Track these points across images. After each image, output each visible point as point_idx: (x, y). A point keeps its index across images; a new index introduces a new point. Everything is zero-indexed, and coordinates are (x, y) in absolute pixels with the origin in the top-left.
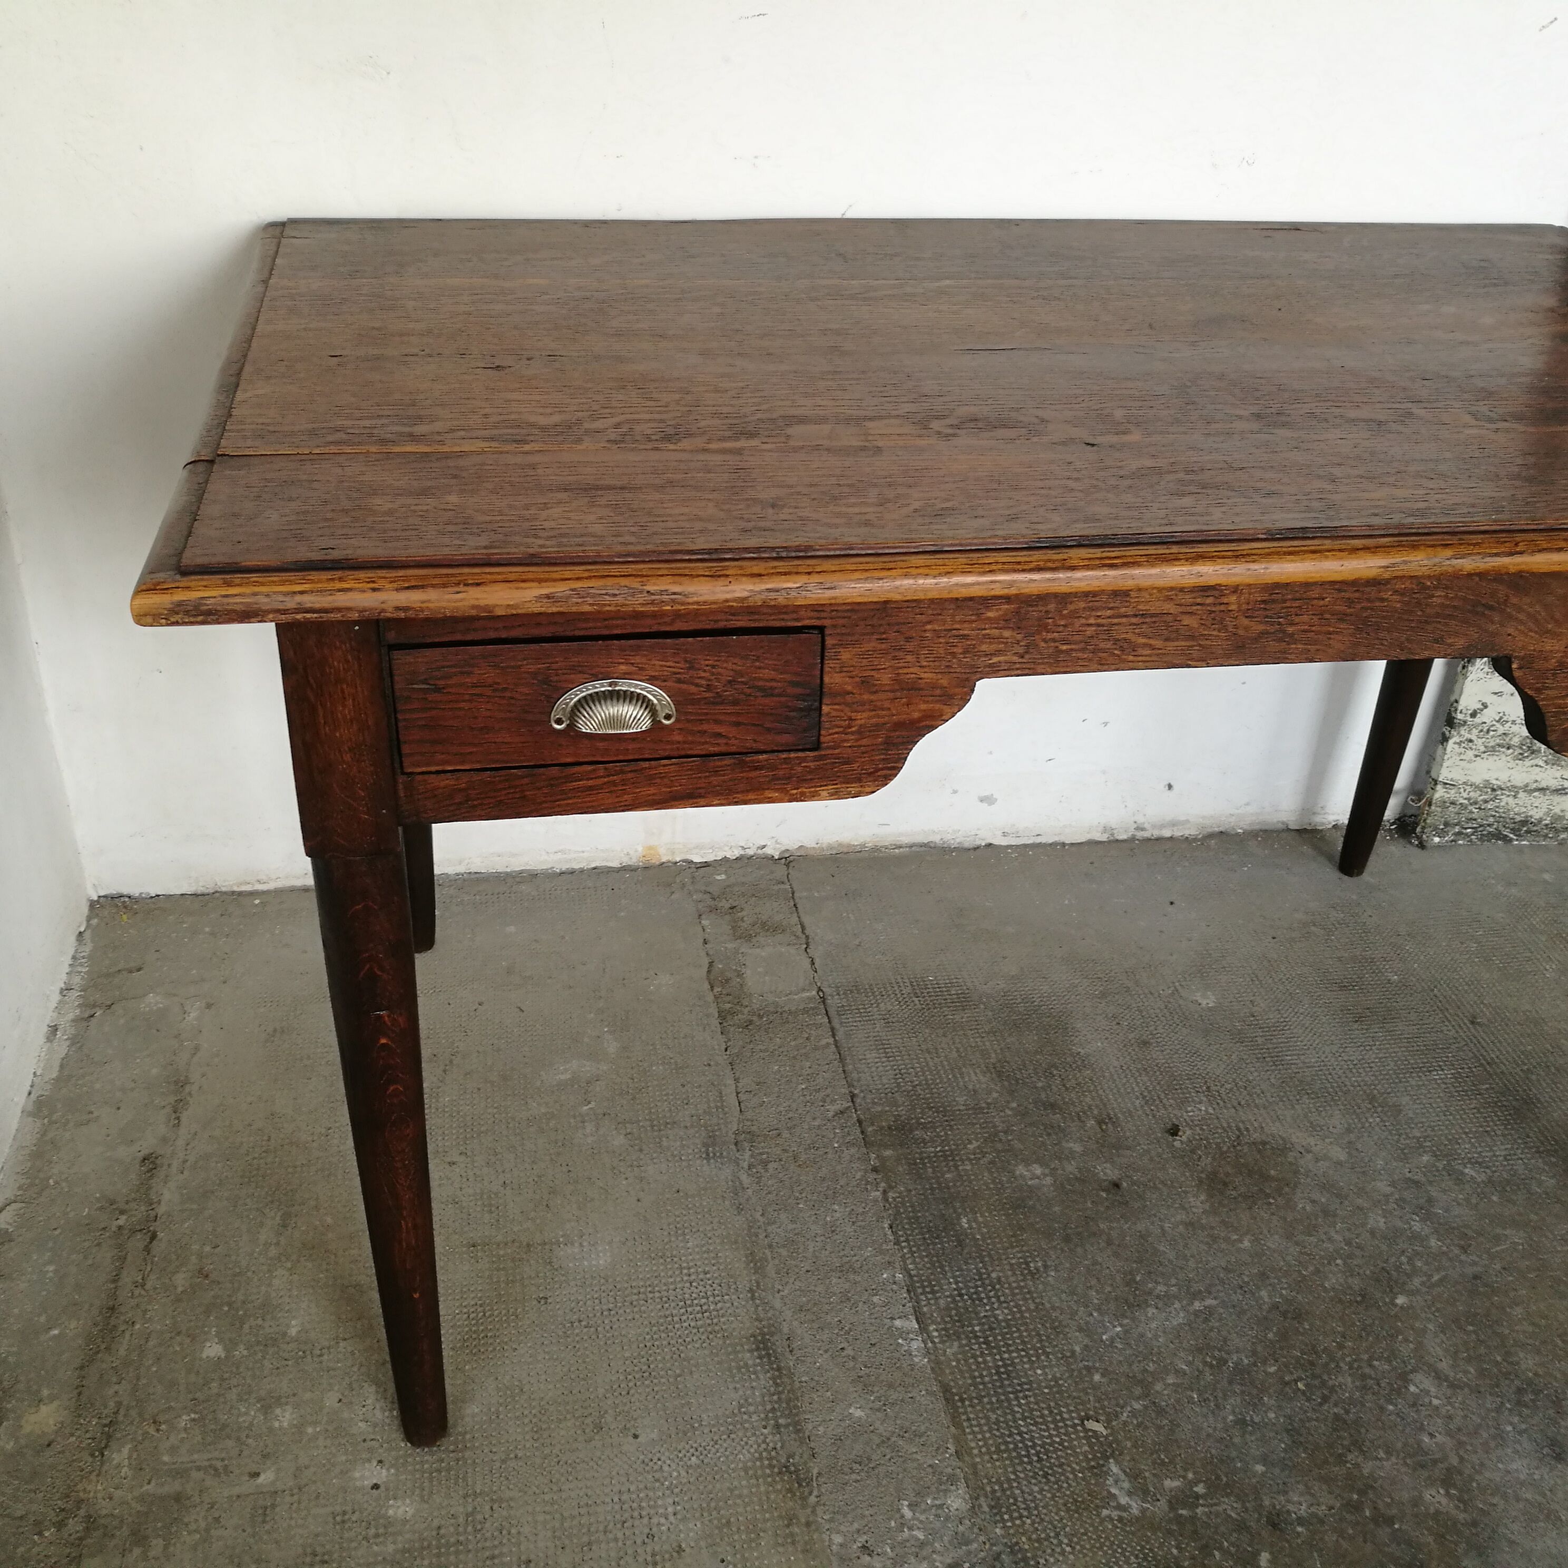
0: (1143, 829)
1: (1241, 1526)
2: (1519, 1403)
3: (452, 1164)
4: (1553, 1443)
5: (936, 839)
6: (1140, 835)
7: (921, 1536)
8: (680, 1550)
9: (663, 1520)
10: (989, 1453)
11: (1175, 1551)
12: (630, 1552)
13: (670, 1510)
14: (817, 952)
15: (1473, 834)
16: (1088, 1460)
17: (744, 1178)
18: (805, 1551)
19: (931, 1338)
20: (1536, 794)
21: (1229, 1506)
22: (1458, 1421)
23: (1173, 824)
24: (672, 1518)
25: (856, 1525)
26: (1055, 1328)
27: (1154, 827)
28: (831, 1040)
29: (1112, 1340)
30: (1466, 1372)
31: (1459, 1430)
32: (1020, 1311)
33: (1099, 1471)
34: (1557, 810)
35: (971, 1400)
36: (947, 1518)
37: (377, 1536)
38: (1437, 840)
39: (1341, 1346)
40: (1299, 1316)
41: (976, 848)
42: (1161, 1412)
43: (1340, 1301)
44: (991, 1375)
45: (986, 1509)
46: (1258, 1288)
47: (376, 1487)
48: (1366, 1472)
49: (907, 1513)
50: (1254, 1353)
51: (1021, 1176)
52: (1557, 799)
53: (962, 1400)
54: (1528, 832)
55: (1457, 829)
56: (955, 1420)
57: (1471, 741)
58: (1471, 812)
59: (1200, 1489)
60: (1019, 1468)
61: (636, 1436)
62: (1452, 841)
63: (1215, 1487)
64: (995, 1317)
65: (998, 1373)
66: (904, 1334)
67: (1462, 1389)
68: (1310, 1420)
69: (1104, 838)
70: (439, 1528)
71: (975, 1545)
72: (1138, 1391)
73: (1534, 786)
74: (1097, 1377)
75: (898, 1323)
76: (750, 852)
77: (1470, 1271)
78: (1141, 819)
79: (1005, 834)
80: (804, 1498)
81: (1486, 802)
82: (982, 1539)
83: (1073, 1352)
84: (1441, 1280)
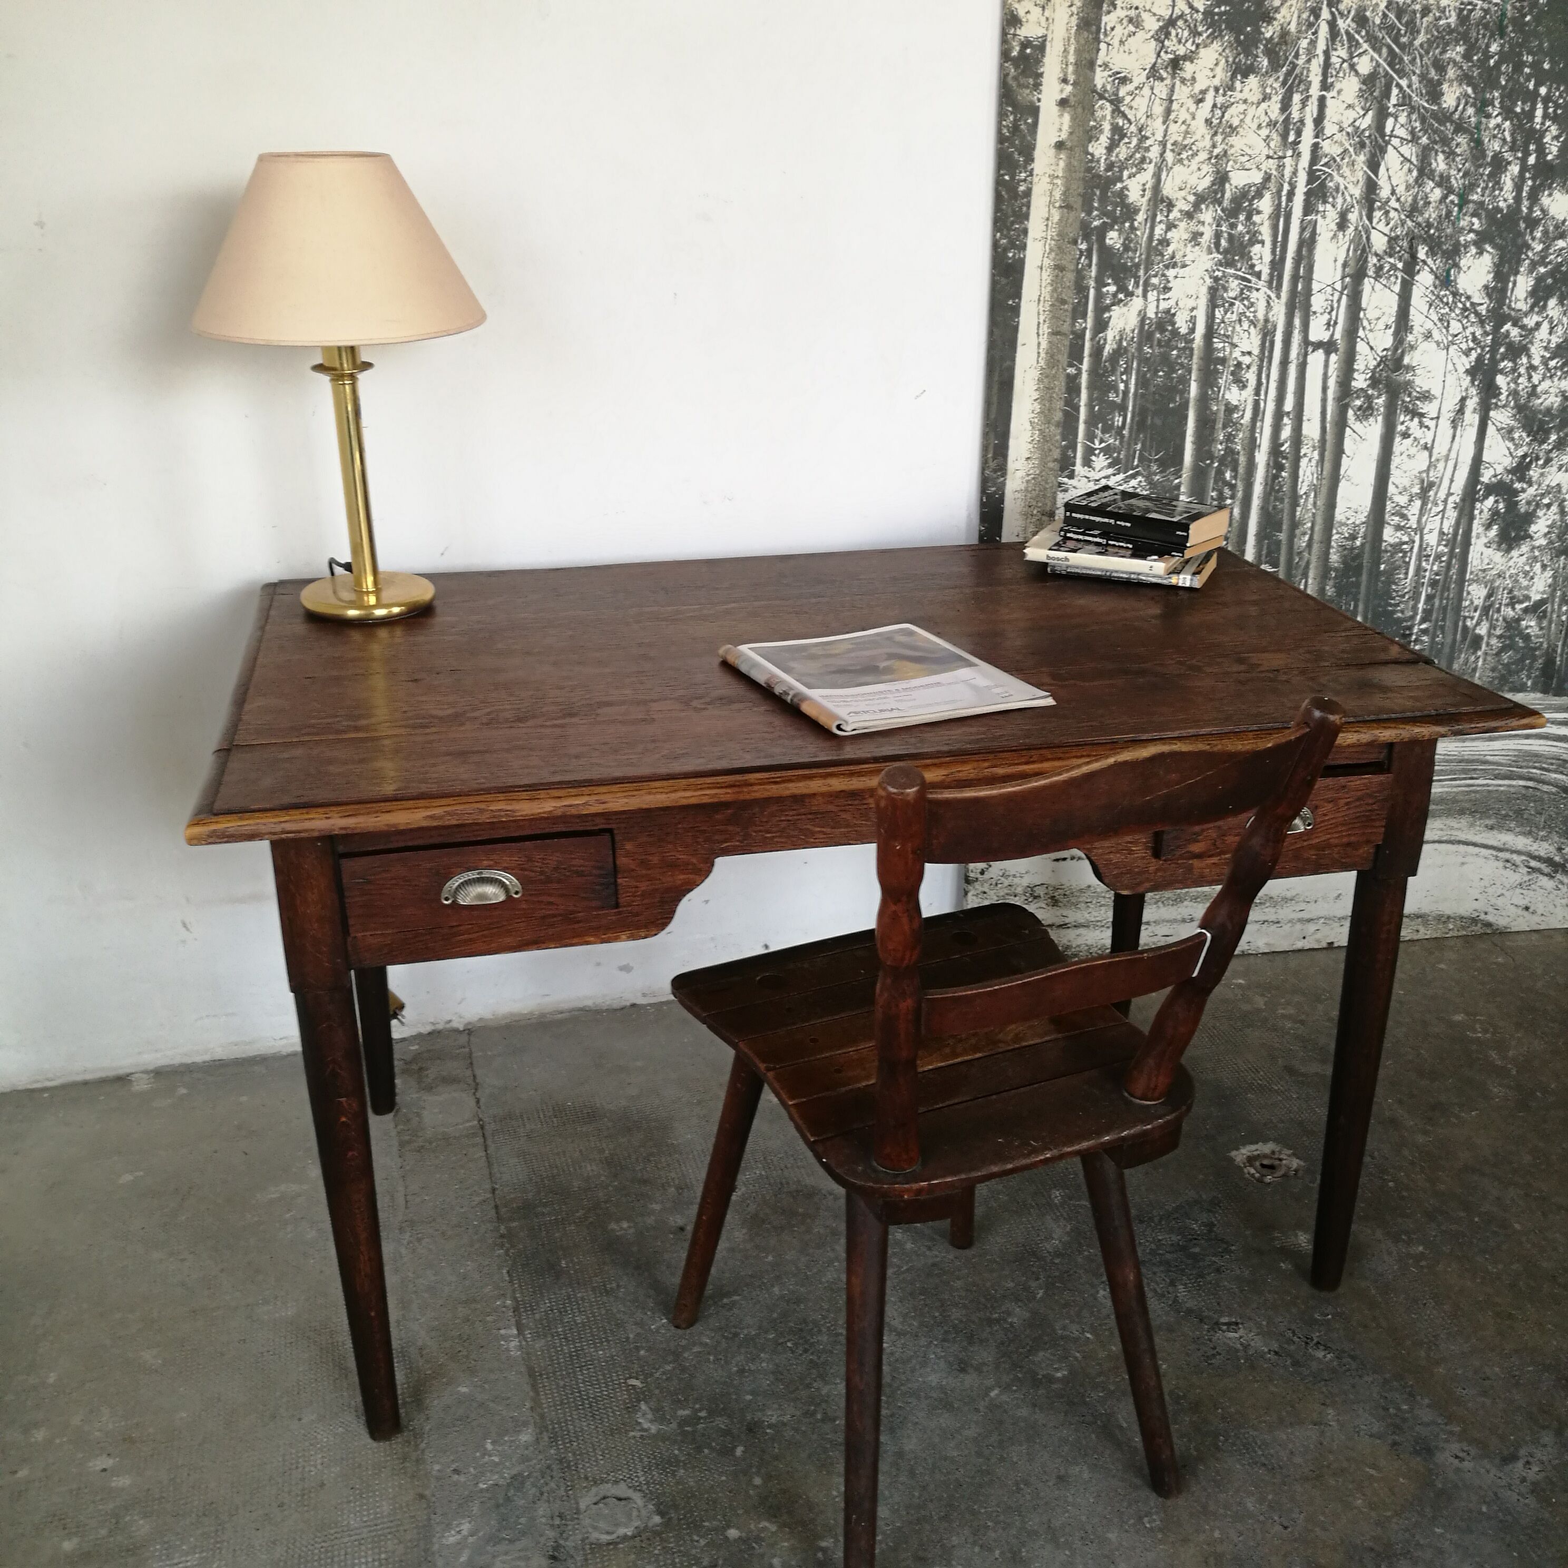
1: (727, 1433)
2: (944, 1340)
3: (183, 1260)
4: (961, 1361)
5: (589, 1003)
7: (496, 1459)
8: (322, 1485)
9: (312, 1469)
10: (555, 1405)
11: (676, 1452)
12: (286, 1490)
13: (319, 1461)
14: (483, 1094)
16: (626, 1403)
17: (403, 1251)
18: (413, 1477)
19: (525, 1339)
21: (721, 1422)
22: (897, 1355)
24: (319, 1467)
25: (452, 1458)
26: (617, 1325)
28: (483, 1154)
29: (657, 1330)
30: (910, 1325)
31: (897, 1360)
32: (594, 1316)
33: (631, 1408)
35: (547, 1374)
36: (517, 1447)
37: (102, 1500)
39: (824, 1318)
40: (798, 1301)
41: (622, 1009)
42: (684, 1369)
43: (832, 1290)
44: (564, 1358)
45: (546, 1439)
46: (773, 1286)
47: (104, 1470)
48: (824, 1392)
49: (489, 1447)
50: (760, 1328)
51: (613, 1230)
53: (541, 1375)
56: (534, 1387)
59: (703, 1414)
60: (575, 1413)
61: (300, 1419)
63: (712, 1413)
64: (575, 1321)
65: (571, 1356)
66: (506, 1338)
67: (905, 1335)
68: (791, 1365)
70: (149, 1490)
71: (535, 1461)
72: (670, 1358)
74: (642, 1352)
75: (503, 1332)
76: (440, 1027)
77: (930, 1261)
79: (644, 995)
80: (417, 1446)
82: (540, 1457)
83: (628, 1338)
84: (907, 1270)
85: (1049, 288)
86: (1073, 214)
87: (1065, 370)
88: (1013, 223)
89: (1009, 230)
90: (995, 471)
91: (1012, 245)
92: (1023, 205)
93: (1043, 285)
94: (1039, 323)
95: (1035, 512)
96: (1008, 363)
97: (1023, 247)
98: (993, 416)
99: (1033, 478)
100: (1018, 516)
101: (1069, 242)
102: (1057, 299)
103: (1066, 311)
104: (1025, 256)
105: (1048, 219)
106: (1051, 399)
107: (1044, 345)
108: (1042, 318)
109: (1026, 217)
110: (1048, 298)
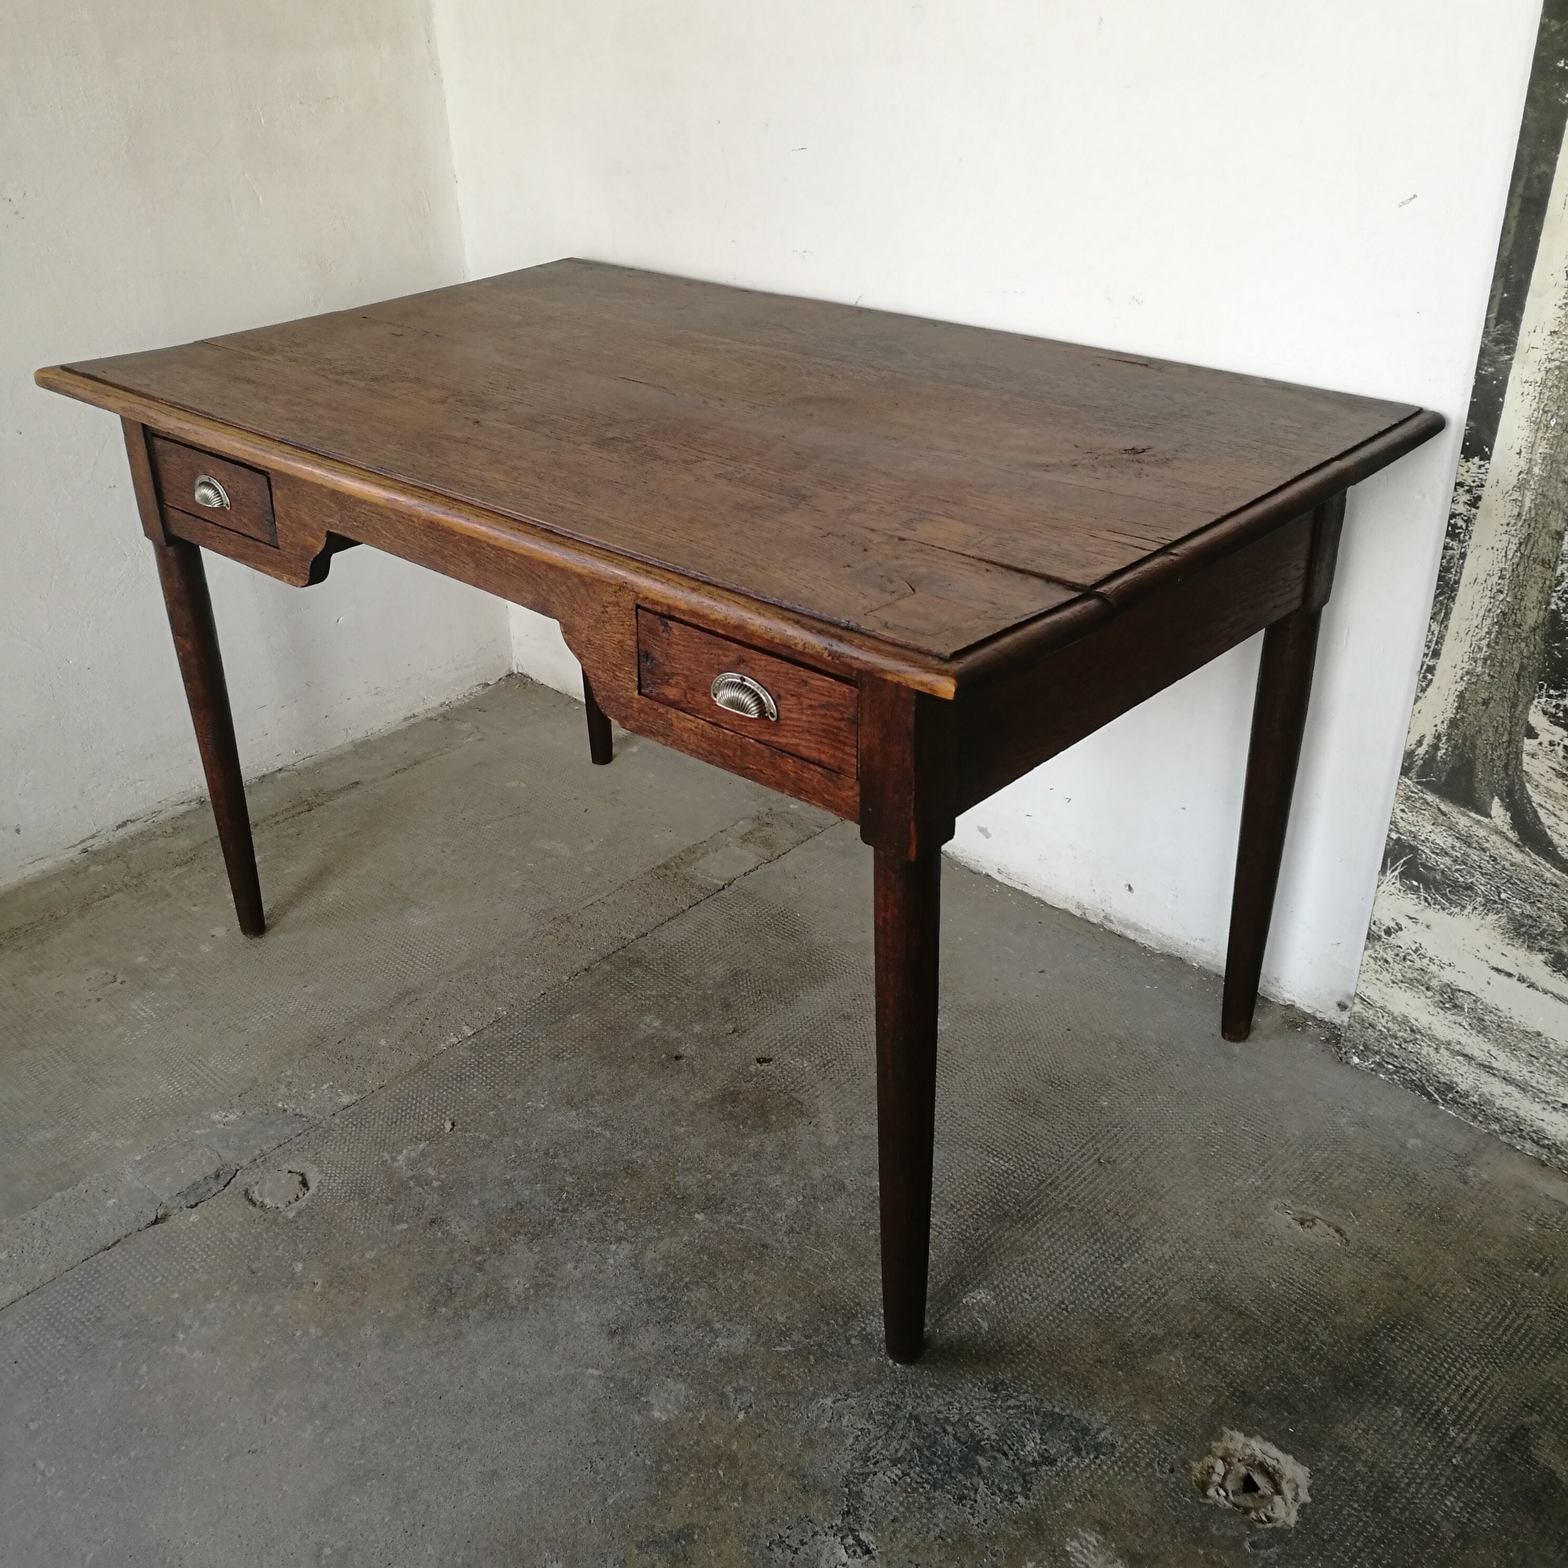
0: (1111, 921)
1: (421, 1209)
2: (650, 1301)
4: (626, 1327)
6: (1108, 925)
7: (313, 1097)
10: (393, 1097)
11: (378, 1189)
12: (231, 1017)
14: (765, 868)
15: (1395, 1072)
16: (420, 1133)
19: (465, 1043)
20: (1460, 1058)
21: (432, 1199)
23: (1137, 929)
25: (303, 1074)
26: (518, 1082)
27: (1120, 923)
28: (685, 907)
29: (530, 1107)
33: (416, 1139)
34: (1485, 1090)
36: (332, 1101)
38: (1356, 1060)
40: (632, 1175)
41: (977, 873)
42: (487, 1146)
44: (455, 1074)
45: (350, 1111)
46: (642, 1149)
49: (325, 1087)
50: (575, 1167)
51: (644, 1020)
52: (1484, 1077)
53: (425, 1072)
54: (1454, 1100)
55: (1378, 1058)
56: (407, 1075)
57: (1386, 961)
58: (1391, 1045)
59: (436, 1184)
60: (391, 1111)
61: (305, 987)
62: (1372, 1070)
63: (440, 1189)
64: (505, 1058)
65: (459, 1076)
66: (458, 1033)
68: (538, 1210)
69: (1078, 913)
70: (203, 962)
71: (322, 1117)
72: (496, 1132)
73: (1458, 1047)
74: (492, 1113)
75: (465, 1028)
78: (1108, 910)
79: (999, 871)
80: (308, 1052)
81: (1406, 1042)
82: (328, 1118)
83: (505, 1096)
90: (1497, 342)
95: (1553, 423)
96: (1544, 168)
98: (1506, 253)
99: (1558, 368)
100: (1523, 423)
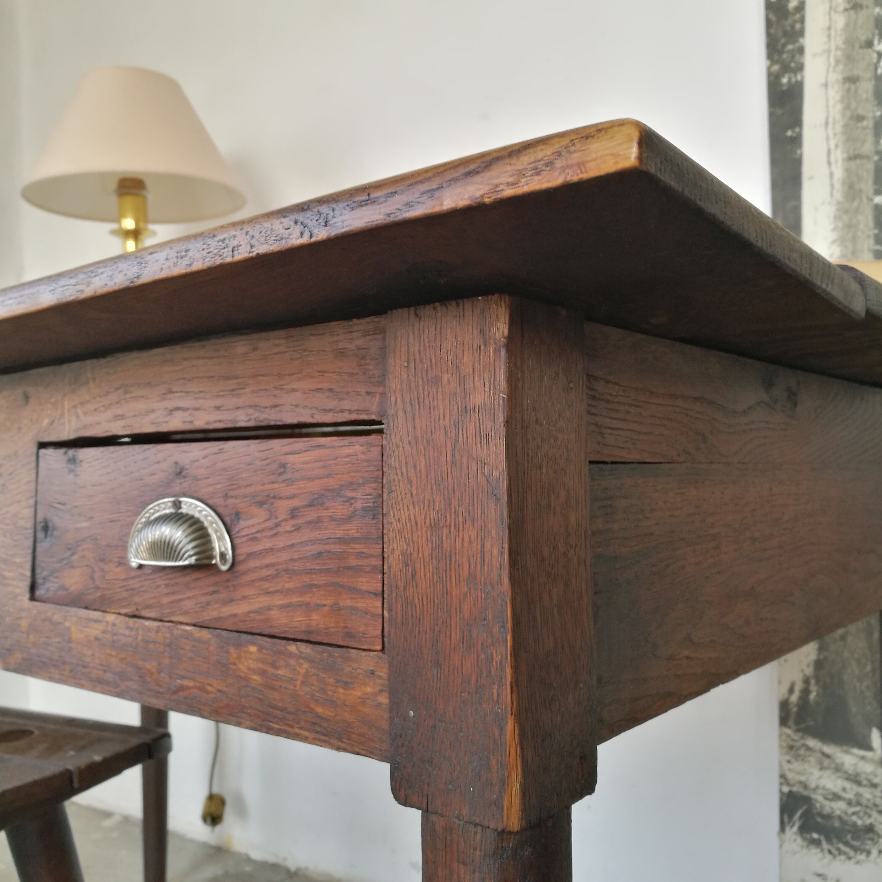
85: (839, 107)
86: (862, 15)
87: (871, 200)
88: (784, 45)
89: (780, 53)
91: (786, 69)
92: (795, 22)
93: (831, 103)
94: (829, 152)
97: (800, 68)
101: (861, 47)
102: (852, 118)
103: (866, 128)
104: (803, 78)
105: (829, 28)
106: (854, 240)
107: (839, 173)
108: (832, 143)
109: (801, 33)
110: (839, 117)
